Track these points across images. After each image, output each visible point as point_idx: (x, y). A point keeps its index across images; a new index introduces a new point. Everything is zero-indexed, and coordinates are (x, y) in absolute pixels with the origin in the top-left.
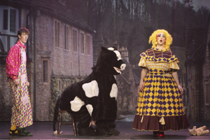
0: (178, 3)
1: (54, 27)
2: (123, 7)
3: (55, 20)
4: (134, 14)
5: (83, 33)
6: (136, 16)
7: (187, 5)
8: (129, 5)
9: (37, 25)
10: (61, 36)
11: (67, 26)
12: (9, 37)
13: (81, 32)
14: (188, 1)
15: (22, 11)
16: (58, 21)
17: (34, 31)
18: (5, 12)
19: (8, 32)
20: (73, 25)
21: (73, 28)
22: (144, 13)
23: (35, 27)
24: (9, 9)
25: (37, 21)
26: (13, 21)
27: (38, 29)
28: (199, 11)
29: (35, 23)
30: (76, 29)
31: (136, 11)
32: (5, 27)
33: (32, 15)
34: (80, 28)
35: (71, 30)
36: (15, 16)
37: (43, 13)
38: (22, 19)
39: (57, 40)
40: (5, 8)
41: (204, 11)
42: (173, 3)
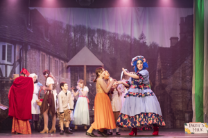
0: (135, 39)
1: (41, 58)
2: (93, 42)
3: (41, 52)
4: (101, 48)
5: (63, 62)
6: (103, 49)
7: (141, 41)
8: (98, 41)
9: (28, 56)
10: (46, 65)
11: (51, 57)
12: (6, 65)
13: (61, 61)
14: (142, 38)
15: (17, 46)
16: (44, 54)
17: (26, 61)
18: (4, 47)
19: (6, 62)
20: (55, 56)
21: (55, 59)
22: (109, 47)
23: (26, 58)
24: (7, 44)
25: (28, 54)
26: (9, 54)
27: (28, 60)
28: (151, 46)
29: (26, 55)
30: (58, 60)
31: (103, 46)
32: (4, 59)
33: (24, 48)
34: (60, 58)
35: (54, 60)
36: (11, 50)
37: (32, 47)
38: (17, 52)
40: (4, 44)
41: (154, 46)
42: (131, 39)
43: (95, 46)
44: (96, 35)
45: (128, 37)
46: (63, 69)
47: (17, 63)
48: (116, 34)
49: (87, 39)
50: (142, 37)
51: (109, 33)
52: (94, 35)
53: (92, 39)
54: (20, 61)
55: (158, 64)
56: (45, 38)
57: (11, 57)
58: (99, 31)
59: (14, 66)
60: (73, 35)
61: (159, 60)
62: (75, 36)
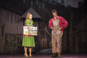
0: (59, 3)
1: (7, 14)
2: (36, 5)
3: (7, 11)
4: (40, 8)
5: (19, 16)
6: (41, 9)
7: (62, 4)
8: (38, 4)
10: (9, 17)
11: (12, 13)
13: (18, 16)
14: (63, 3)
16: (8, 11)
20: (14, 13)
21: (15, 14)
22: (44, 8)
30: (16, 15)
31: (41, 7)
34: (17, 14)
37: (2, 7)
39: (8, 19)
41: (69, 7)
42: (57, 3)
43: (37, 7)
45: (55, 2)
46: (19, 20)
49: (32, 3)
50: (63, 2)
52: (36, 1)
53: (35, 3)
55: (71, 17)
56: (9, 3)
61: (72, 15)
62: (25, 1)
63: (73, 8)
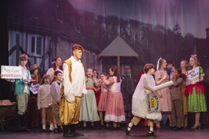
0: (169, 30)
2: (126, 34)
4: (134, 39)
5: (95, 54)
6: (136, 41)
7: (176, 32)
8: (131, 32)
9: (58, 48)
12: (35, 58)
13: (93, 54)
14: (177, 29)
15: (46, 38)
17: (56, 53)
18: (33, 39)
19: (35, 54)
20: (87, 49)
21: (87, 51)
22: (143, 39)
23: (56, 50)
24: (36, 36)
25: (57, 46)
26: (39, 46)
27: (58, 52)
28: (186, 37)
30: (89, 52)
31: (136, 37)
32: (33, 51)
33: (54, 40)
36: (40, 42)
37: (62, 39)
38: (46, 44)
40: (33, 36)
41: (190, 37)
42: (165, 30)
43: (128, 37)
44: (129, 26)
45: (162, 28)
46: (94, 62)
47: (47, 55)
48: (150, 25)
49: (119, 30)
50: (177, 27)
51: (143, 24)
52: (126, 26)
53: (125, 30)
54: (49, 53)
56: (76, 30)
57: (40, 50)
58: (131, 21)
59: (43, 58)
60: (104, 25)
61: (195, 51)
62: (107, 27)
63: (197, 40)
